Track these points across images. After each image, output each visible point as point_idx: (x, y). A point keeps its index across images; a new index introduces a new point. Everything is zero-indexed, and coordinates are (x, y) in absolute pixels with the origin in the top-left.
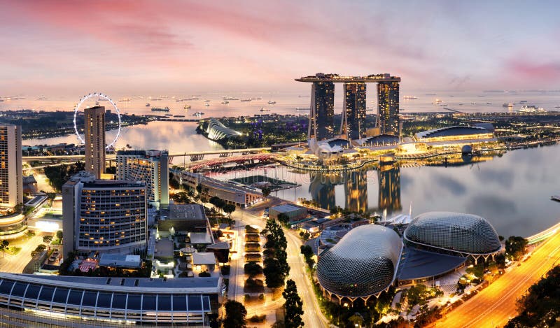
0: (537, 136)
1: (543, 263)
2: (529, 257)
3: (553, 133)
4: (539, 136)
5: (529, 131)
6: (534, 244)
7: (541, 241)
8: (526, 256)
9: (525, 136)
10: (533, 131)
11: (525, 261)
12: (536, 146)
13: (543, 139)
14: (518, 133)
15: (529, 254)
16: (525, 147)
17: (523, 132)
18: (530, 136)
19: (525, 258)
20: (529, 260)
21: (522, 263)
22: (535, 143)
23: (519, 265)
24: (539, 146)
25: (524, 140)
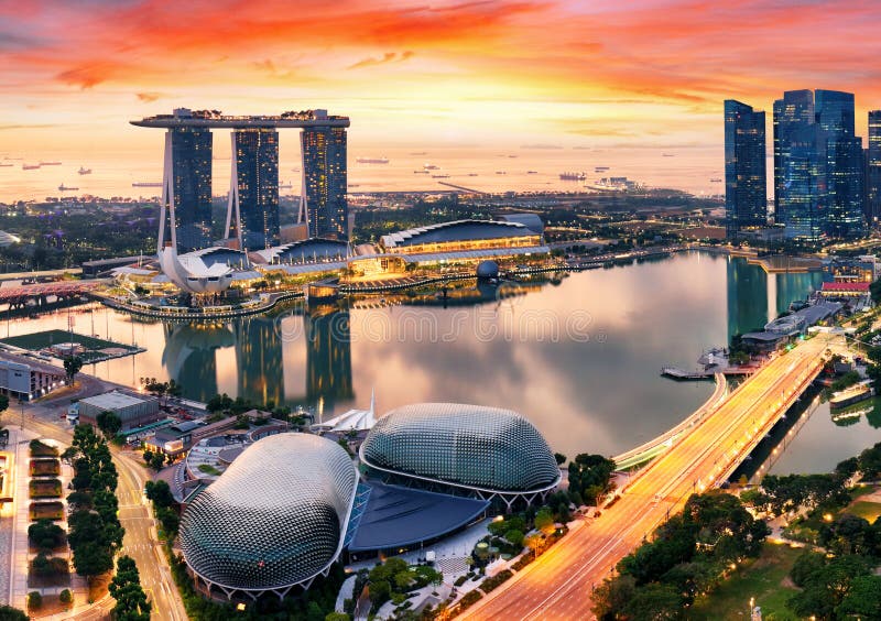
0: (630, 241)
1: (645, 511)
2: (617, 498)
3: (665, 236)
4: (635, 241)
5: (615, 232)
6: (628, 470)
7: (642, 465)
8: (611, 496)
9: (606, 242)
10: (622, 231)
11: (610, 505)
12: (628, 262)
13: (643, 249)
14: (593, 235)
15: (618, 492)
16: (609, 265)
17: (603, 234)
18: (616, 242)
19: (608, 501)
20: (618, 502)
21: (603, 511)
22: (627, 255)
23: (598, 515)
24: (635, 261)
25: (606, 249)
